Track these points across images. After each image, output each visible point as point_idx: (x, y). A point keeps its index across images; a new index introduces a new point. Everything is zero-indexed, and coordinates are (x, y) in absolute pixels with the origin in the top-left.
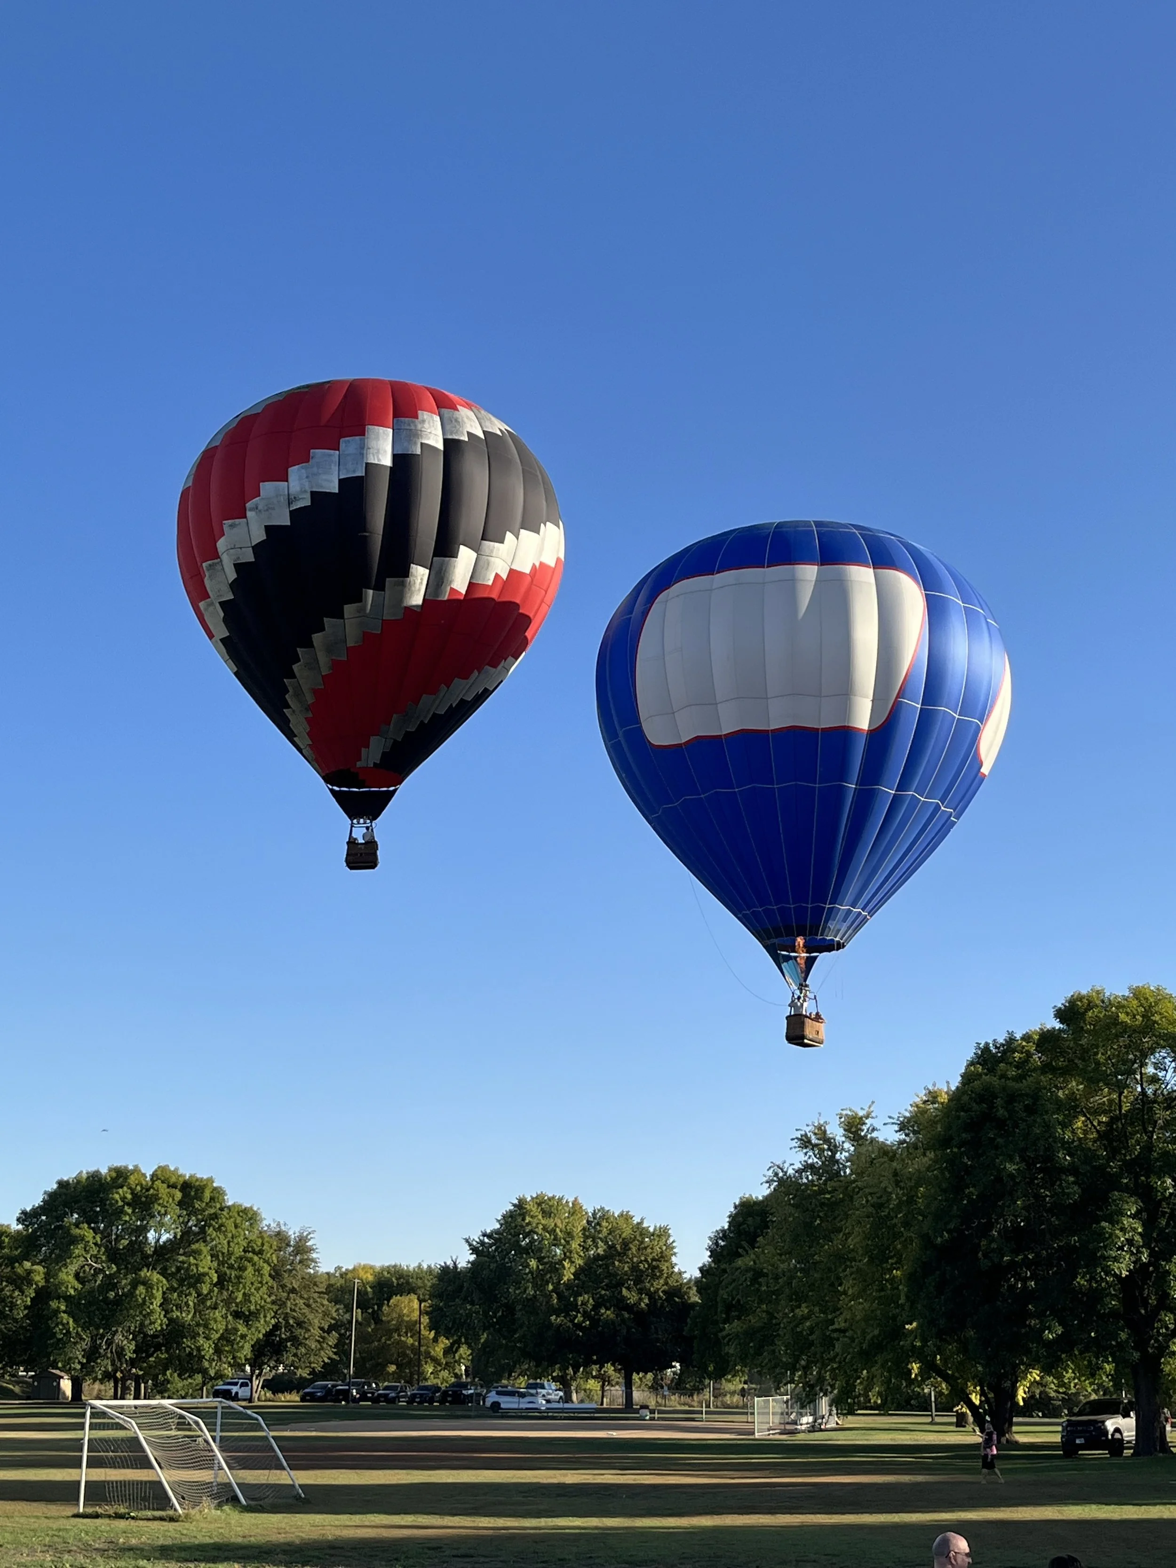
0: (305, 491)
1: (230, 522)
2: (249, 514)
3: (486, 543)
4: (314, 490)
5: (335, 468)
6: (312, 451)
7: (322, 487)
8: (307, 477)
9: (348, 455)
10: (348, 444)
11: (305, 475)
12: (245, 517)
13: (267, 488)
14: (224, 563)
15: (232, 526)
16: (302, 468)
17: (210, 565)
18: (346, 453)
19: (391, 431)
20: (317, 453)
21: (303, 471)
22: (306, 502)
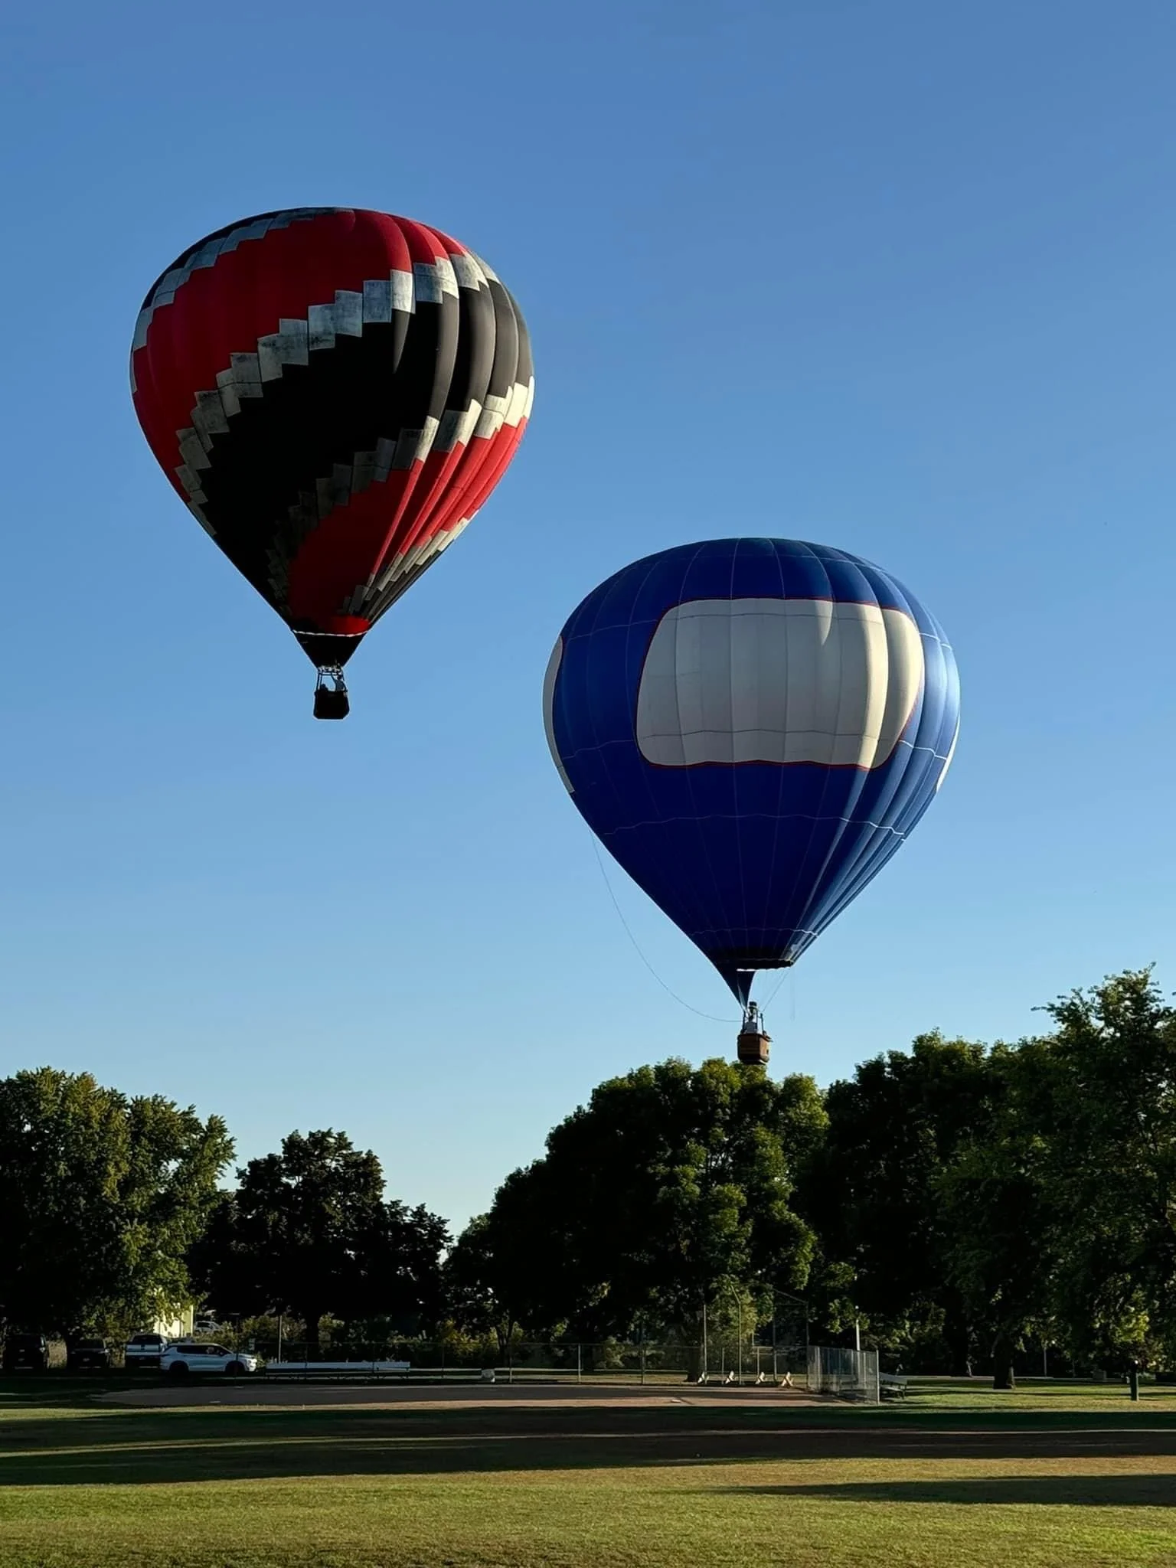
0: (330, 334)
1: (239, 354)
2: (261, 348)
3: (492, 397)
4: (339, 332)
5: (359, 312)
6: (337, 291)
7: (347, 330)
8: (332, 319)
9: (374, 299)
10: (373, 288)
11: (329, 317)
12: (256, 351)
13: (287, 325)
14: (225, 396)
15: (241, 359)
16: (326, 308)
17: (205, 395)
18: (371, 296)
19: (411, 275)
20: (343, 294)
21: (327, 311)
22: (329, 344)
